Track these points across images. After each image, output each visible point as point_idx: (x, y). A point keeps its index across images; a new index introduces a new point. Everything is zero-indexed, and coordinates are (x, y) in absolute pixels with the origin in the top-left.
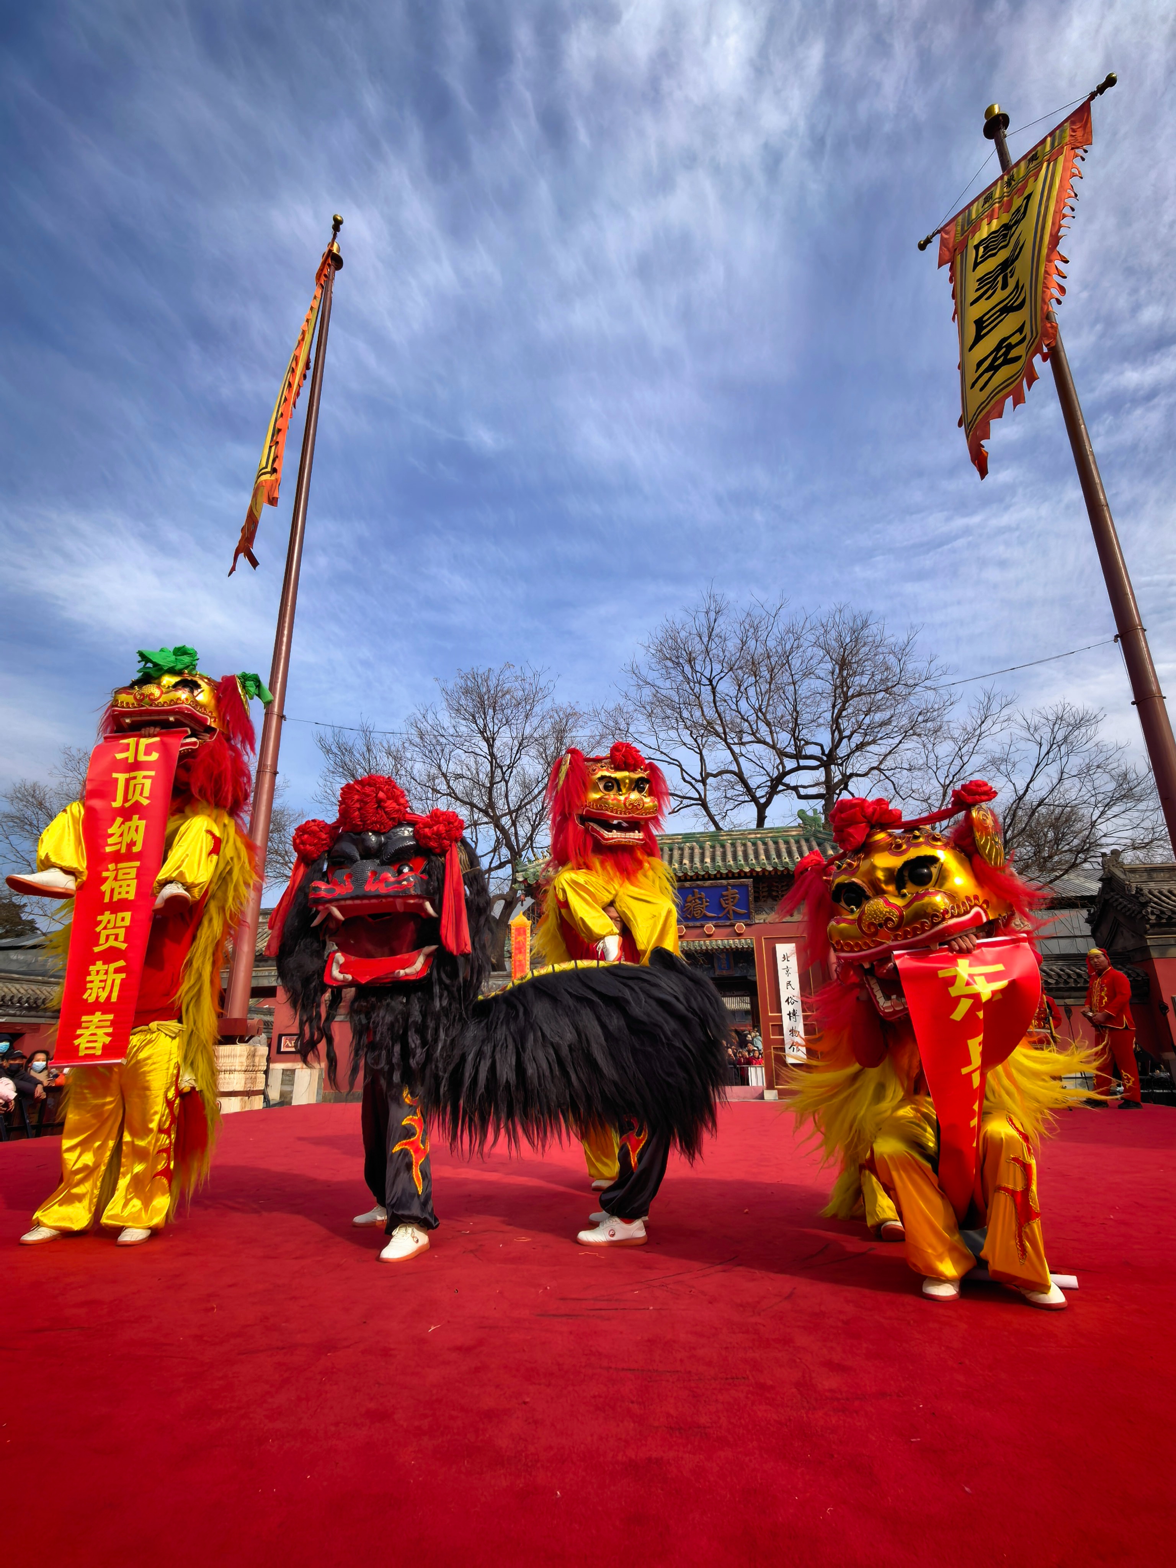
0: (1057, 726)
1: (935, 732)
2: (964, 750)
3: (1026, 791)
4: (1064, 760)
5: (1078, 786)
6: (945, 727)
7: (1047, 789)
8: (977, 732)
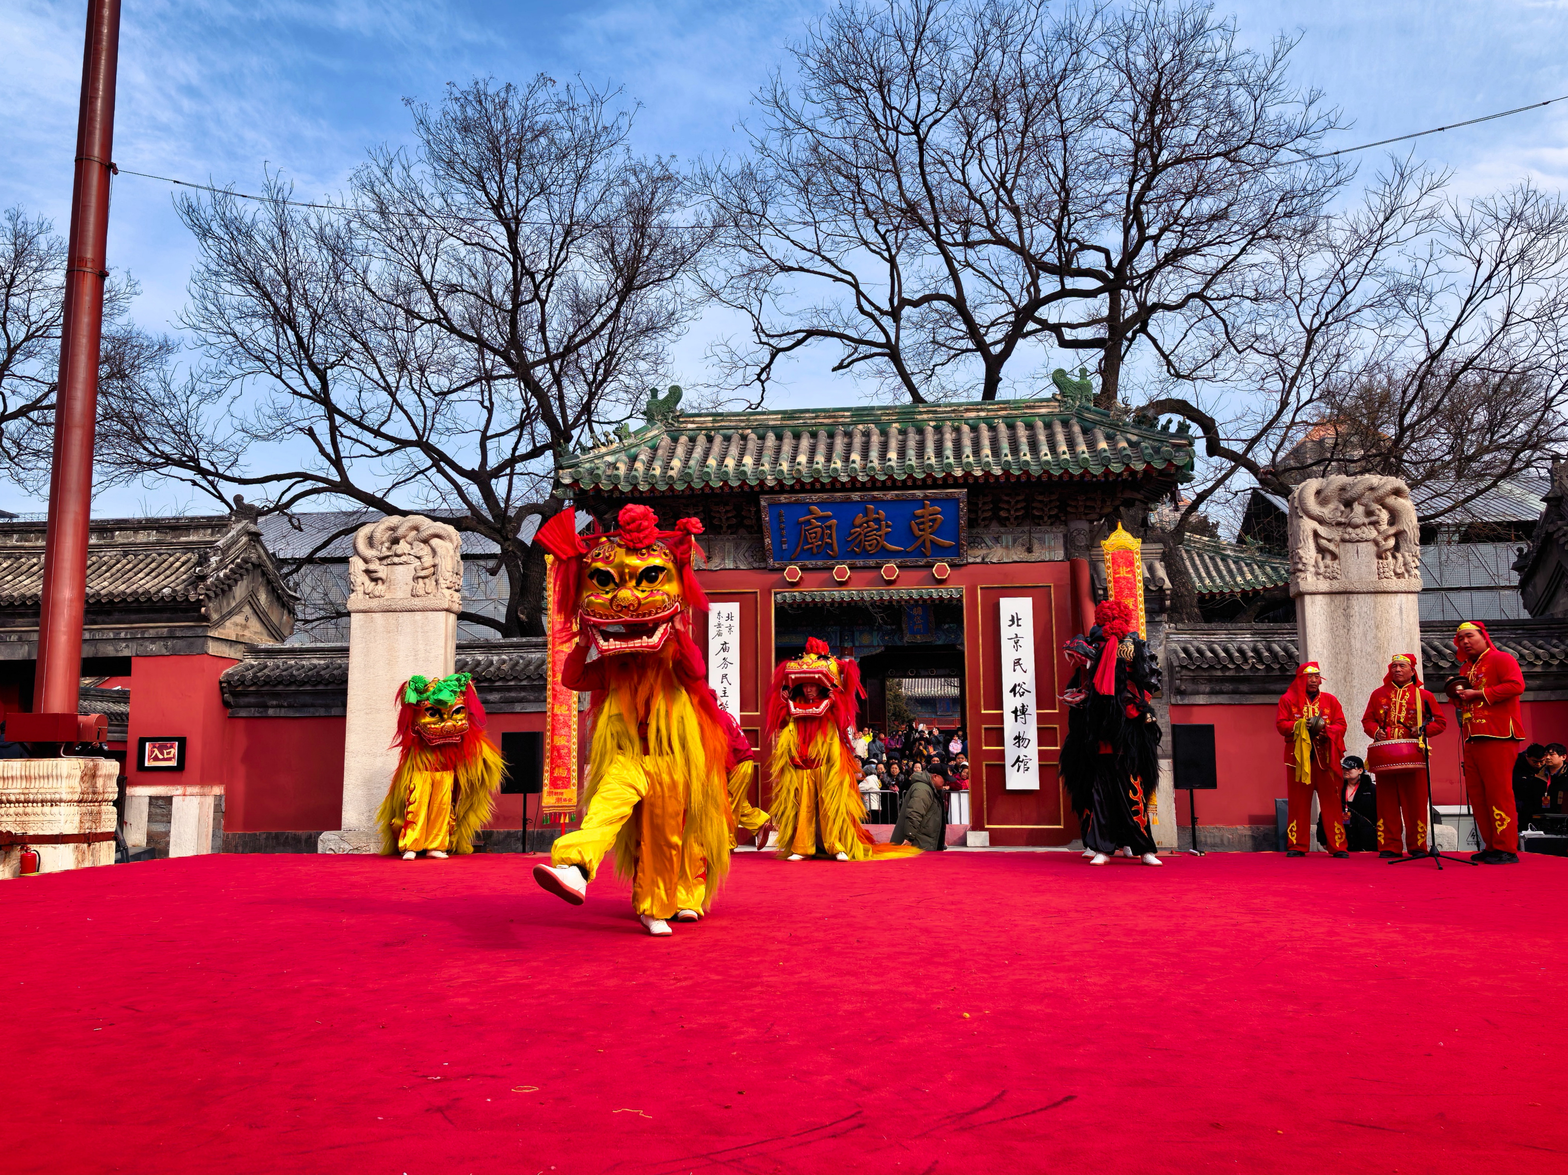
0: (1511, 231)
1: (1305, 233)
2: (1349, 269)
3: (1446, 343)
4: (1516, 291)
5: (1534, 337)
6: (1322, 226)
7: (1482, 341)
8: (1376, 237)
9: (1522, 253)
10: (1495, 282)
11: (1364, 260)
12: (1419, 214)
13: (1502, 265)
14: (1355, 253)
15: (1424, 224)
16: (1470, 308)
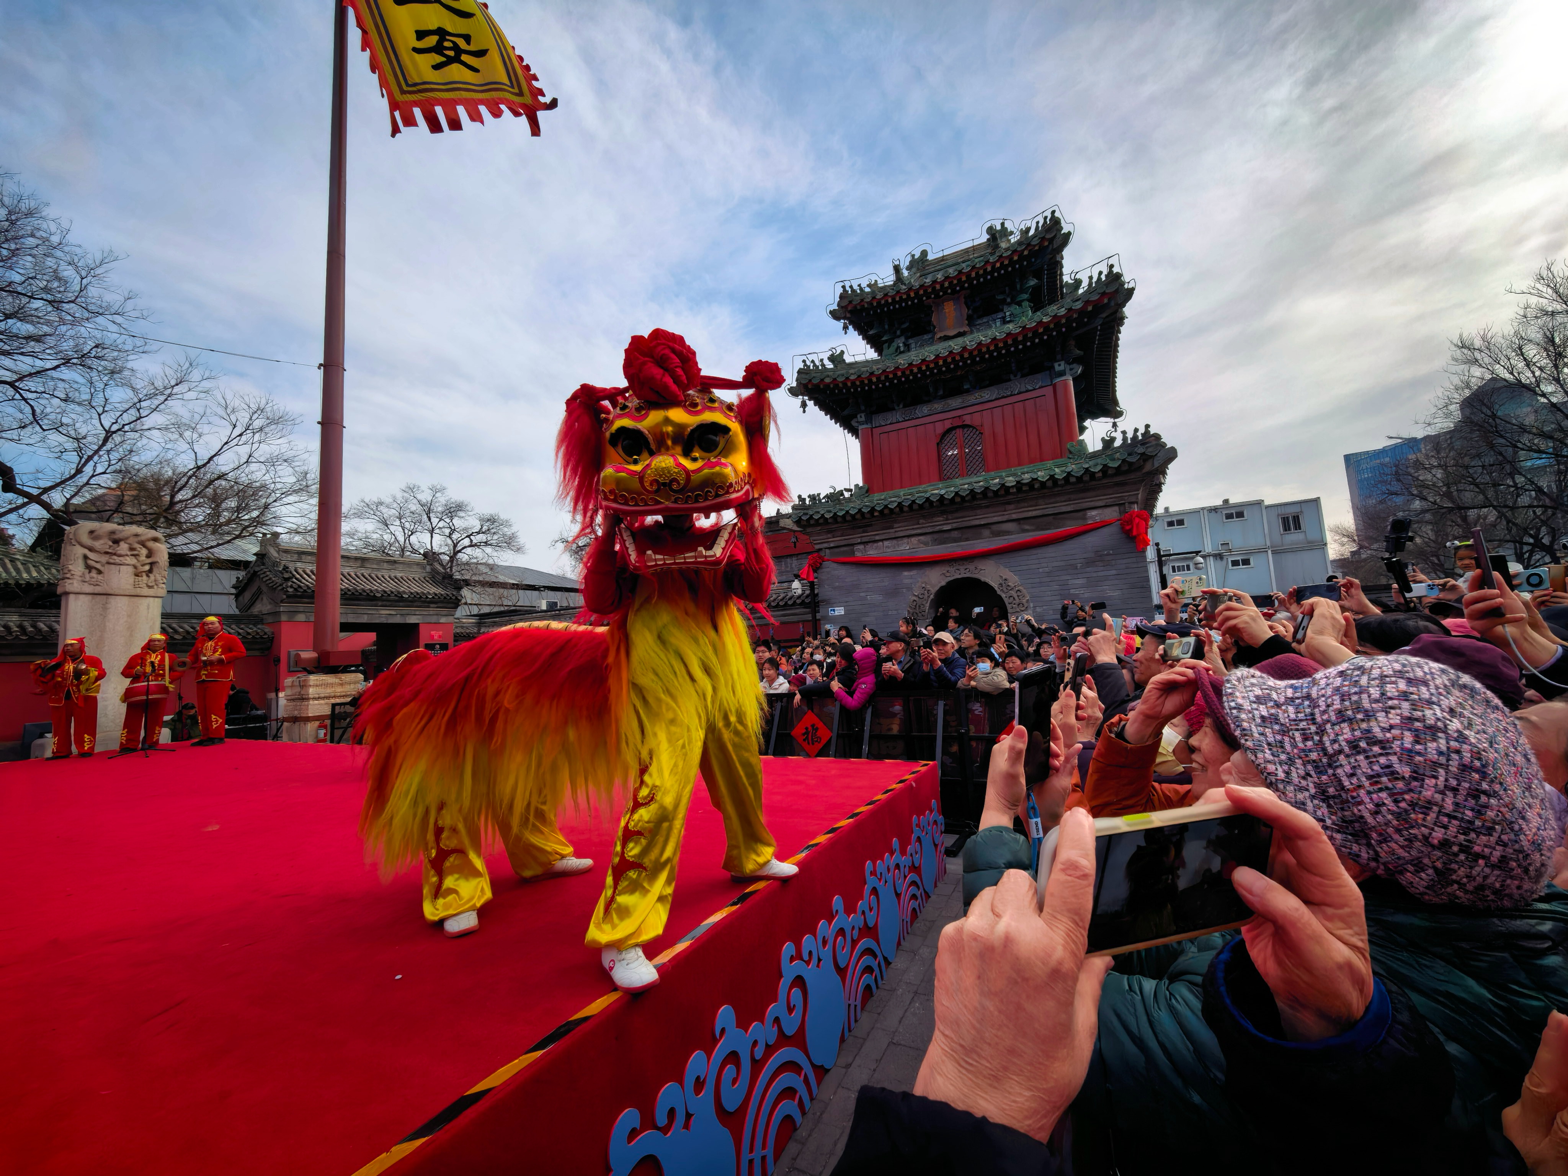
0: (256, 415)
1: (113, 372)
2: (143, 404)
3: (208, 462)
4: (255, 446)
9: (261, 429)
10: (244, 438)
11: (156, 402)
12: (201, 389)
13: (248, 431)
14: (149, 397)
15: (202, 395)
16: (226, 447)
